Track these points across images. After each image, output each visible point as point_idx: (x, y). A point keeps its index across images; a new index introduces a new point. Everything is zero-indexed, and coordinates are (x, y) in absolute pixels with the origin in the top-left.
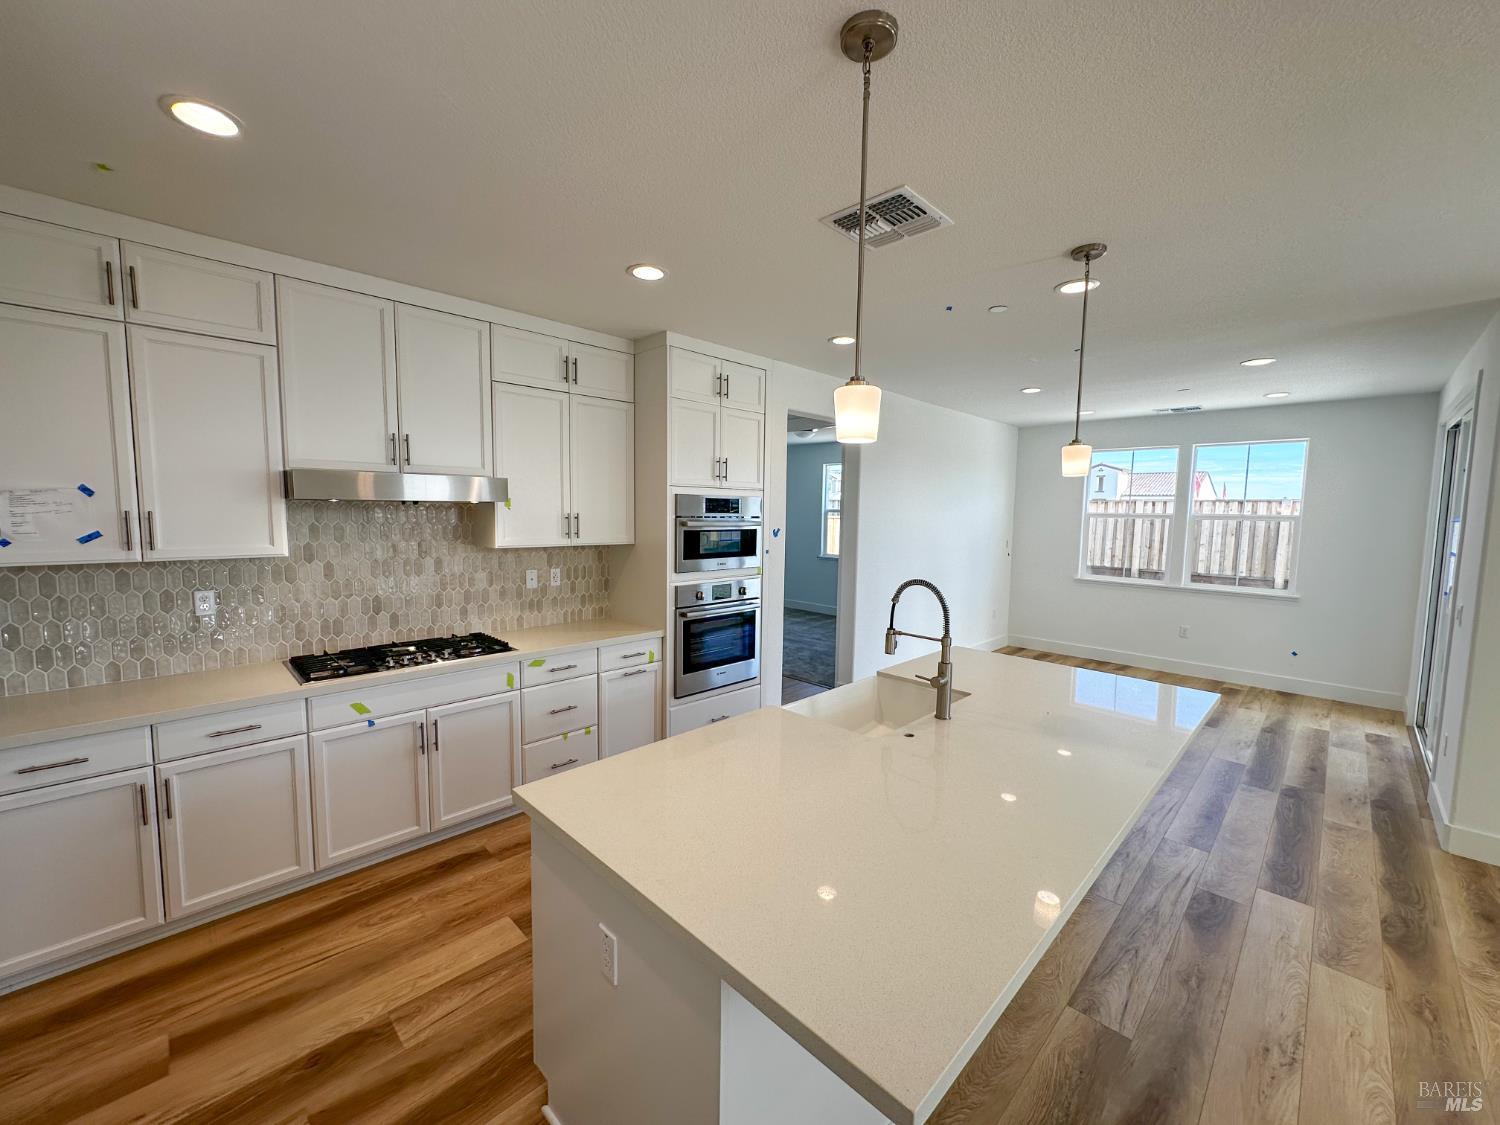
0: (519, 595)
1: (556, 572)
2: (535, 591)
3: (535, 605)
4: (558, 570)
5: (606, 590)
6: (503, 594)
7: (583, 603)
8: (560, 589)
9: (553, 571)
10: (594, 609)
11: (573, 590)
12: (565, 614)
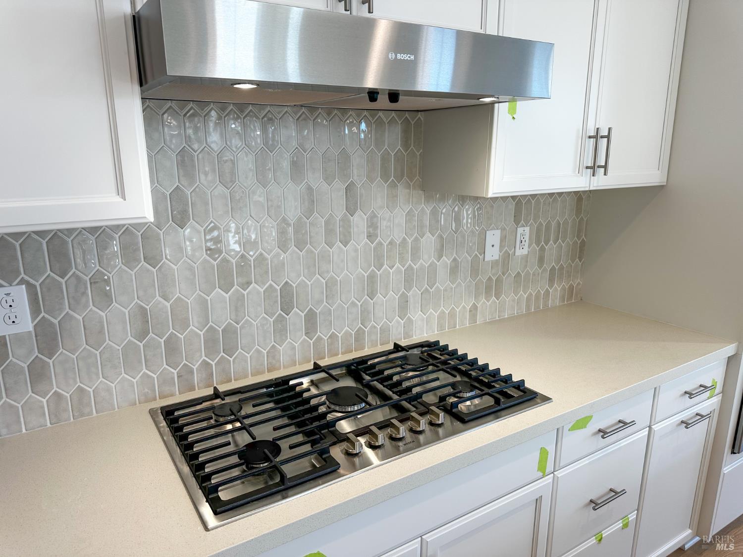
0: (475, 271)
1: (524, 232)
2: (495, 263)
3: (493, 288)
4: (527, 229)
5: (580, 259)
6: (454, 269)
7: (551, 281)
8: (525, 258)
9: (520, 230)
10: (563, 289)
11: (541, 260)
12: (529, 299)
